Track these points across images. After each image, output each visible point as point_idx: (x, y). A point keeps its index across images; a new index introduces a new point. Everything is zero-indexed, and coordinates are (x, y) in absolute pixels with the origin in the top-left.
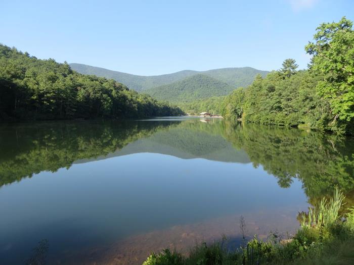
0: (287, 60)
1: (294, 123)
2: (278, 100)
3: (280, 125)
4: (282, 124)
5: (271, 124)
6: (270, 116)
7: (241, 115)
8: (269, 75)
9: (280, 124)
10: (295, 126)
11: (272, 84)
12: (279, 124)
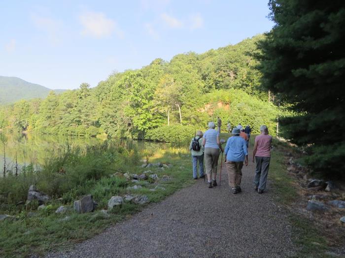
0: (83, 84)
1: (94, 134)
2: (78, 115)
3: (81, 136)
4: (82, 134)
5: (72, 135)
6: (70, 128)
7: (26, 128)
8: (66, 93)
9: (81, 134)
10: (94, 136)
11: (69, 101)
12: (79, 135)
